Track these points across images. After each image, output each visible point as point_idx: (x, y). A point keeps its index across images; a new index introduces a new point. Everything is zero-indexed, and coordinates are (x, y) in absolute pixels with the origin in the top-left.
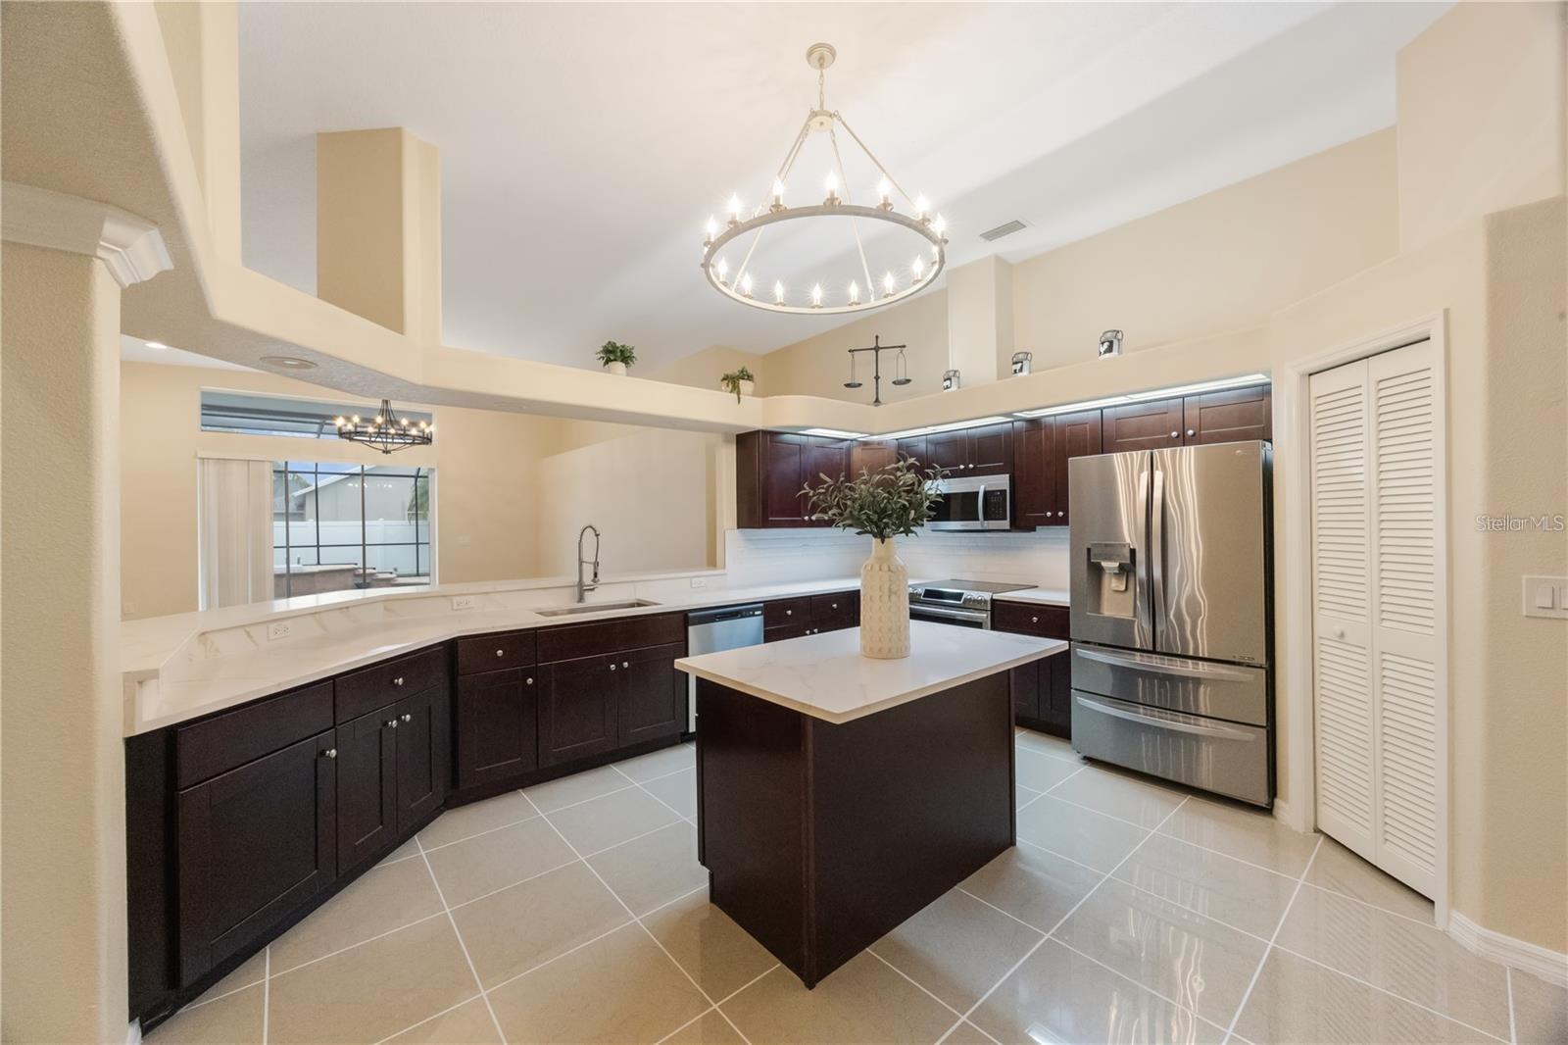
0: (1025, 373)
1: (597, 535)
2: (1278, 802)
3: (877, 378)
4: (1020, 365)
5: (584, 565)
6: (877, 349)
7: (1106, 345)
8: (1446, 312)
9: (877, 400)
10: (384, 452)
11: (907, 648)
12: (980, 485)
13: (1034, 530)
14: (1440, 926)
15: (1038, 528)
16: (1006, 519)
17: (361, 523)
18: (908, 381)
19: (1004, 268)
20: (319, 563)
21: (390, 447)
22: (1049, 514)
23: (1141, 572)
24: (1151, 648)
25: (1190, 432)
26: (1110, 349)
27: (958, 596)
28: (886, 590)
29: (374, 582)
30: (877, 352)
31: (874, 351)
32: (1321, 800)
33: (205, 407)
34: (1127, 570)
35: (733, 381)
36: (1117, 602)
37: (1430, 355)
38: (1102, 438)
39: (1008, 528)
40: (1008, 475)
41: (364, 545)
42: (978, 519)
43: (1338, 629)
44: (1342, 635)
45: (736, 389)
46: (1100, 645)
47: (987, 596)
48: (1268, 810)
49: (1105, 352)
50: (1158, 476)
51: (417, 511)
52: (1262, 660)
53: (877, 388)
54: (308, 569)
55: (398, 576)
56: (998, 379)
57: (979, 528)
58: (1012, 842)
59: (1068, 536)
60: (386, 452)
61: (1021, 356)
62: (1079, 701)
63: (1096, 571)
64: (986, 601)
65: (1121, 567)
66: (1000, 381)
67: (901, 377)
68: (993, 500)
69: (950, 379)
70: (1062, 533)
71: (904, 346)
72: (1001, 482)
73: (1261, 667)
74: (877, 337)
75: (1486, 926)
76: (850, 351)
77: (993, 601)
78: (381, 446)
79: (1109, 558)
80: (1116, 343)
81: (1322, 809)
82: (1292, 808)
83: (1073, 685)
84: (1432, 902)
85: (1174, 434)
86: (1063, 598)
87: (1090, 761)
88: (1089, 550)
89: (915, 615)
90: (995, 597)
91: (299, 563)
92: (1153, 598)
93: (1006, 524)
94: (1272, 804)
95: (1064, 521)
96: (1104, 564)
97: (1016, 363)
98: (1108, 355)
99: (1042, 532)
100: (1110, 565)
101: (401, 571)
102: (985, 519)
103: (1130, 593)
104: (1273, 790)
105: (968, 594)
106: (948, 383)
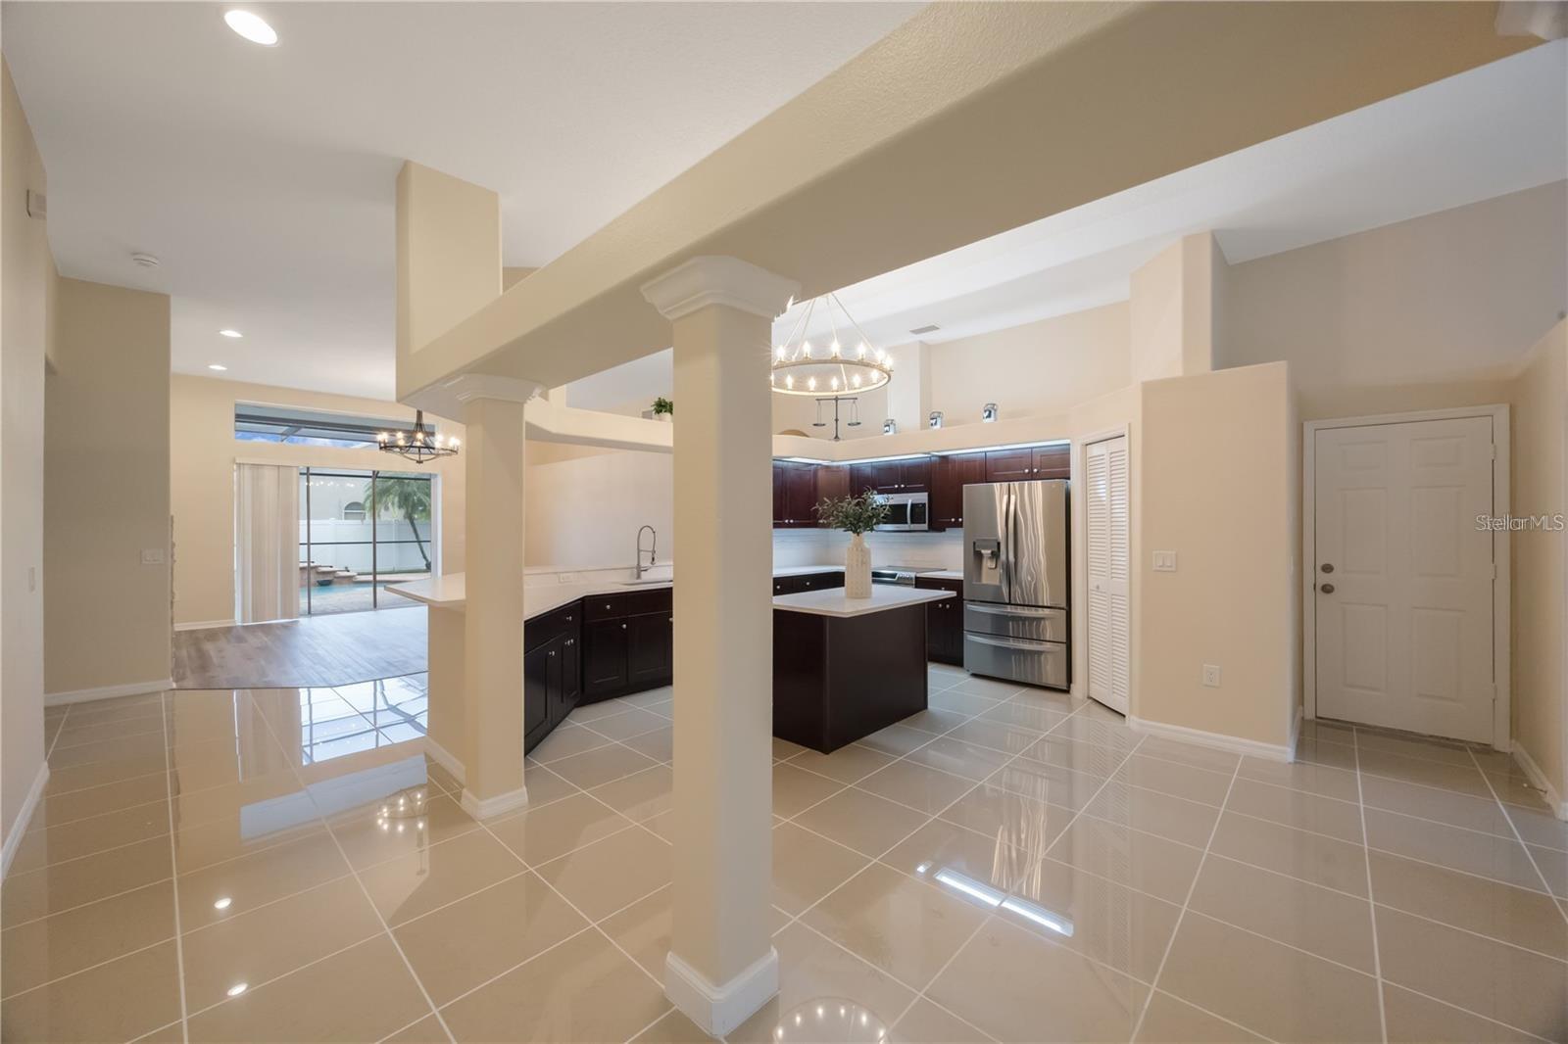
0: (938, 427)
1: (654, 532)
2: (1072, 685)
3: (837, 420)
4: (935, 420)
5: (642, 553)
6: (837, 400)
7: (987, 413)
8: (1129, 424)
9: (837, 437)
10: (418, 462)
11: (871, 593)
12: (909, 499)
13: (944, 530)
14: (1127, 725)
15: (947, 529)
16: (925, 523)
18: (859, 424)
19: (927, 349)
21: (423, 457)
22: (953, 520)
23: (1003, 557)
24: (1007, 601)
25: (1035, 470)
26: (989, 416)
27: (893, 576)
28: (860, 560)
30: (837, 402)
31: (835, 401)
32: (1091, 680)
33: (239, 417)
34: (995, 555)
36: (991, 575)
37: (1123, 444)
38: (986, 471)
39: (927, 529)
40: (926, 494)
42: (906, 523)
43: (1096, 584)
44: (1098, 587)
46: (981, 602)
47: (913, 575)
48: (1067, 691)
49: (986, 417)
50: (1013, 497)
52: (1064, 605)
53: (837, 428)
56: (922, 429)
57: (907, 529)
58: (925, 707)
59: (962, 535)
60: (420, 462)
61: (936, 414)
62: (969, 637)
63: (979, 556)
64: (911, 579)
65: (992, 553)
66: (924, 431)
67: (854, 421)
68: (917, 510)
69: (888, 426)
70: (959, 532)
71: (857, 399)
72: (922, 498)
73: (1063, 609)
75: (1141, 718)
77: (916, 578)
78: (417, 457)
79: (985, 548)
80: (993, 412)
81: (1092, 685)
82: (1077, 688)
83: (965, 628)
84: (1124, 716)
85: (1027, 471)
86: (959, 575)
87: (975, 675)
88: (974, 543)
89: (874, 582)
90: (918, 575)
92: (1010, 573)
93: (925, 526)
94: (1069, 687)
95: (960, 525)
96: (983, 551)
97: (932, 419)
98: (988, 419)
99: (949, 532)
100: (986, 552)
102: (912, 522)
103: (998, 569)
104: (1069, 680)
105: (900, 574)
106: (887, 428)
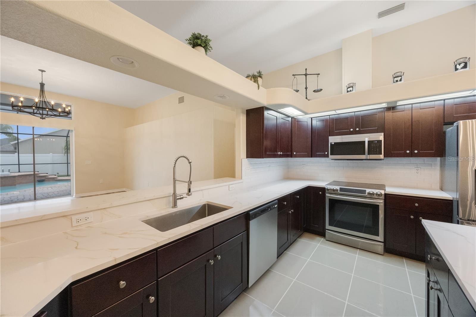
0: (403, 82)
1: (190, 163)
3: (306, 88)
4: (400, 77)
5: (177, 182)
6: (306, 75)
7: (463, 65)
9: (307, 99)
16: (381, 154)
17: (33, 155)
18: (321, 90)
20: (19, 172)
22: (408, 152)
26: (465, 67)
29: (46, 179)
30: (306, 76)
31: (304, 76)
35: (255, 78)
38: (444, 114)
39: (382, 158)
40: (383, 134)
41: (34, 164)
45: (256, 81)
47: (382, 192)
49: (462, 68)
51: (67, 150)
53: (306, 93)
54: (13, 174)
55: (59, 176)
57: (365, 158)
67: (317, 89)
68: (374, 145)
69: (352, 87)
71: (319, 74)
72: (379, 137)
74: (306, 69)
76: (293, 75)
77: (385, 194)
80: (468, 64)
90: (386, 192)
91: (9, 171)
93: (381, 156)
98: (462, 70)
101: (60, 174)
102: (370, 154)
106: (351, 89)
